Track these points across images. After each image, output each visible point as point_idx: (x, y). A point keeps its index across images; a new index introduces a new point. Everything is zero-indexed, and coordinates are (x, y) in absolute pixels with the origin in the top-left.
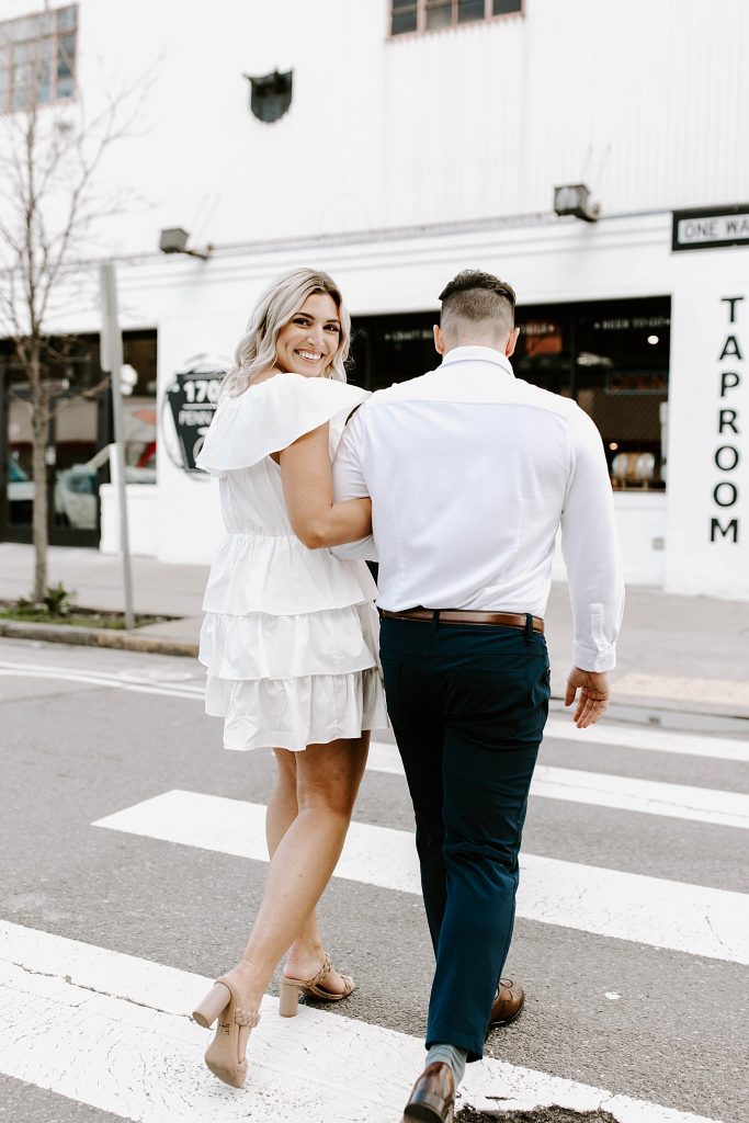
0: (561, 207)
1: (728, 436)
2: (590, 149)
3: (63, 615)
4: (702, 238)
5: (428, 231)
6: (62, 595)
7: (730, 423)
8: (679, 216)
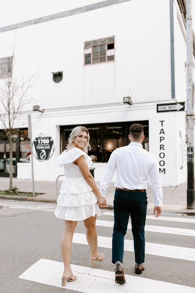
0: (125, 102)
1: (162, 151)
2: (130, 89)
3: (17, 194)
4: (163, 110)
5: (94, 106)
6: (16, 189)
7: (163, 148)
8: (158, 105)
